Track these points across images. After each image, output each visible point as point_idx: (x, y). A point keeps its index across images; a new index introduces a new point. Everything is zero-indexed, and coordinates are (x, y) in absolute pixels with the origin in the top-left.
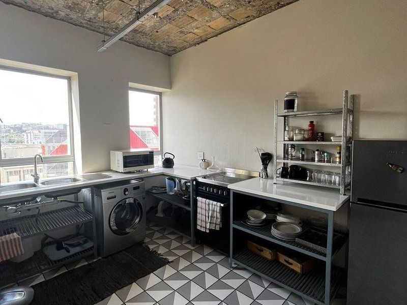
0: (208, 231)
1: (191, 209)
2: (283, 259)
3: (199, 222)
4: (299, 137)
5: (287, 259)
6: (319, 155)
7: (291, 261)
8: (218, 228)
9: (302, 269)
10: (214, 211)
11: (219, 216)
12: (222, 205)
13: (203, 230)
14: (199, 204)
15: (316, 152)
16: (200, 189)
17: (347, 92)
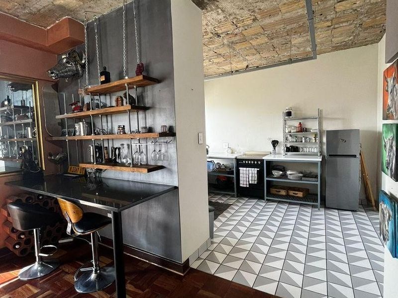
0: (248, 186)
1: (234, 176)
2: (291, 193)
3: (241, 182)
4: (295, 131)
5: (294, 192)
6: (305, 139)
7: (296, 192)
8: (256, 183)
9: (303, 194)
10: (253, 173)
11: (256, 176)
12: (258, 169)
13: (245, 186)
14: (241, 172)
15: (303, 138)
16: (241, 163)
17: (319, 109)
